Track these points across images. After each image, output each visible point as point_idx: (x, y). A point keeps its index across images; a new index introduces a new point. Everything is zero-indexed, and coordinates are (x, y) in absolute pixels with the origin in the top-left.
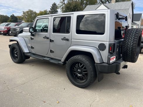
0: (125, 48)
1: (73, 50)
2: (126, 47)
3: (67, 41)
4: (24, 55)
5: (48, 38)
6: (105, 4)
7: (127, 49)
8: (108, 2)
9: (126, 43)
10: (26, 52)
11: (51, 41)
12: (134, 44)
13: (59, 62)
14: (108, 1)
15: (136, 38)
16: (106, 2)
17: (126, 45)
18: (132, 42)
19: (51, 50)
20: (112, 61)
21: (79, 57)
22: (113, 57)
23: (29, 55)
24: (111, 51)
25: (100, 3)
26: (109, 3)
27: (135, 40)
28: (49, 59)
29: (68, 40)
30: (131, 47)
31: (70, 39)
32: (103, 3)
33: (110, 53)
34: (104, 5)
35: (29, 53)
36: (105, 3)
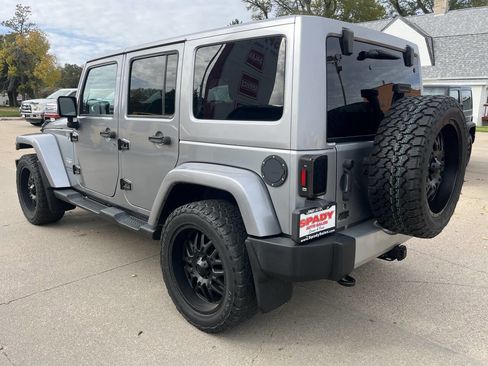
0: (379, 175)
1: (178, 180)
2: (381, 171)
3: (166, 147)
4: (53, 194)
5: (113, 136)
6: (409, 18)
7: (384, 181)
8: (421, 10)
9: (379, 155)
10: (57, 186)
11: (122, 145)
12: (412, 160)
13: (142, 227)
14: (421, 6)
15: (422, 133)
16: (415, 9)
17: (380, 164)
18: (402, 151)
19: (122, 180)
20: (316, 229)
21: (196, 210)
22: (318, 214)
23: (65, 195)
24: (305, 189)
25: (395, 13)
26: (426, 12)
27: (414, 142)
28: (119, 211)
29: (168, 142)
30: (398, 174)
31: (174, 138)
32: (402, 13)
33: (302, 196)
34: (407, 22)
35: (71, 188)
36: (413, 14)
